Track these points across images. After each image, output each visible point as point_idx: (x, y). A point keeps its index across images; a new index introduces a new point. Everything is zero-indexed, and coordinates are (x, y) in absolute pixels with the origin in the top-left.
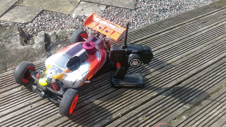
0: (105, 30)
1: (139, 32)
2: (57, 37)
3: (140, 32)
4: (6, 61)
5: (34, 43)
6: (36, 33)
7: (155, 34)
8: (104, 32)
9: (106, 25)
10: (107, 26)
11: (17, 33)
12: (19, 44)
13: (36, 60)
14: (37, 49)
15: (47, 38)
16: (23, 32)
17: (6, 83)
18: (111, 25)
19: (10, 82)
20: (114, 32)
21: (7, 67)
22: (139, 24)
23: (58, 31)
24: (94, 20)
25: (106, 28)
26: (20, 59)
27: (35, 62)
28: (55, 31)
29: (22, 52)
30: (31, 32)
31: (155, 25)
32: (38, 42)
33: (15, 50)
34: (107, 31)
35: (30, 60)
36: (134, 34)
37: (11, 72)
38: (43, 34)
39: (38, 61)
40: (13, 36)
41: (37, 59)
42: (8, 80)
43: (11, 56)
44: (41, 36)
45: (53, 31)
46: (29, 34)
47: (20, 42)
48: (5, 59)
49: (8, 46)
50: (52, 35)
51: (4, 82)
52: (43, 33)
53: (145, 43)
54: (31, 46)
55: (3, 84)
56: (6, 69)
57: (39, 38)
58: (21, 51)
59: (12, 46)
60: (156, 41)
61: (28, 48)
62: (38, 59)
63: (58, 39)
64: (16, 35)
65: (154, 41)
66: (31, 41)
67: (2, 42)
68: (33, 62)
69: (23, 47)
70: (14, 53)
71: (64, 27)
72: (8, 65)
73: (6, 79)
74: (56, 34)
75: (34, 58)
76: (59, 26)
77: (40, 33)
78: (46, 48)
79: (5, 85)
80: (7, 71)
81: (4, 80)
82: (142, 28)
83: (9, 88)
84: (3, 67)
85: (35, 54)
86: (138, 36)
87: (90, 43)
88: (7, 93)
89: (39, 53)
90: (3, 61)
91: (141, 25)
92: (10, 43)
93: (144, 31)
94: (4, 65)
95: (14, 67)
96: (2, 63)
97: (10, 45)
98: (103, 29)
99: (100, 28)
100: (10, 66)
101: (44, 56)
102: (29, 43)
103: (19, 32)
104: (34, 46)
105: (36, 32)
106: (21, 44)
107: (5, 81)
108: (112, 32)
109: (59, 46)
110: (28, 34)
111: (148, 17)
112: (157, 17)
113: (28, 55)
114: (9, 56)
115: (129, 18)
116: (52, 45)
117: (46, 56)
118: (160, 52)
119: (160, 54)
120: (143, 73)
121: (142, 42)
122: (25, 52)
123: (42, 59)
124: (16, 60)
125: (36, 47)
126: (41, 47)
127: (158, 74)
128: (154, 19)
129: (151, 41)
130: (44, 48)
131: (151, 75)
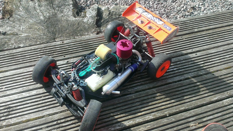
1: (206, 20)
2: (109, 14)
3: (208, 20)
5: (85, 16)
6: (89, 6)
7: (226, 25)
9: (150, 18)
11: (71, 2)
12: (71, 15)
14: (88, 23)
15: (99, 13)
16: (76, 2)
17: (53, 54)
18: (157, 20)
19: (56, 53)
20: (160, 29)
21: (56, 37)
22: (206, 10)
23: (112, 7)
25: (149, 23)
26: (70, 31)
27: (84, 36)
28: (108, 6)
29: (73, 24)
30: (84, 4)
31: (227, 14)
32: (90, 16)
33: (66, 20)
34: (150, 28)
35: (79, 33)
36: (199, 21)
37: (59, 43)
38: (96, 7)
39: (87, 36)
40: (66, 5)
42: (55, 51)
43: (61, 26)
44: (94, 9)
47: (72, 13)
48: (55, 29)
49: (60, 15)
50: (105, 9)
52: (96, 6)
53: (212, 34)
54: (82, 19)
56: (54, 39)
57: (91, 11)
58: (72, 22)
59: (64, 16)
60: (226, 33)
61: (79, 21)
62: (88, 34)
63: (110, 16)
64: (69, 5)
65: (223, 34)
66: (83, 13)
67: (54, 10)
68: (81, 36)
69: (74, 18)
70: (64, 24)
71: (119, 3)
72: (57, 35)
73: (53, 49)
74: (110, 9)
75: (83, 32)
76: (113, 2)
77: (93, 6)
78: (96, 24)
80: (55, 42)
82: (210, 15)
84: (52, 36)
85: (85, 29)
86: (204, 24)
89: (89, 28)
90: (53, 31)
91: (209, 12)
92: (62, 12)
93: (212, 19)
94: (54, 35)
95: (62, 38)
96: (51, 32)
97: (62, 14)
98: (146, 24)
99: (142, 22)
100: (59, 36)
101: (94, 32)
102: (81, 16)
103: (72, 2)
104: (85, 20)
106: (73, 15)
107: (52, 52)
108: (158, 29)
110: (81, 6)
111: (219, 4)
112: (231, 4)
113: (77, 28)
114: (59, 26)
115: (194, 2)
116: (104, 21)
117: (96, 33)
118: (229, 48)
119: (229, 51)
120: (203, 70)
121: (207, 32)
122: (76, 24)
123: (91, 35)
124: (66, 32)
125: (87, 20)
126: (92, 22)
127: (223, 75)
128: (227, 7)
129: (220, 33)
130: (95, 24)
131: (213, 75)
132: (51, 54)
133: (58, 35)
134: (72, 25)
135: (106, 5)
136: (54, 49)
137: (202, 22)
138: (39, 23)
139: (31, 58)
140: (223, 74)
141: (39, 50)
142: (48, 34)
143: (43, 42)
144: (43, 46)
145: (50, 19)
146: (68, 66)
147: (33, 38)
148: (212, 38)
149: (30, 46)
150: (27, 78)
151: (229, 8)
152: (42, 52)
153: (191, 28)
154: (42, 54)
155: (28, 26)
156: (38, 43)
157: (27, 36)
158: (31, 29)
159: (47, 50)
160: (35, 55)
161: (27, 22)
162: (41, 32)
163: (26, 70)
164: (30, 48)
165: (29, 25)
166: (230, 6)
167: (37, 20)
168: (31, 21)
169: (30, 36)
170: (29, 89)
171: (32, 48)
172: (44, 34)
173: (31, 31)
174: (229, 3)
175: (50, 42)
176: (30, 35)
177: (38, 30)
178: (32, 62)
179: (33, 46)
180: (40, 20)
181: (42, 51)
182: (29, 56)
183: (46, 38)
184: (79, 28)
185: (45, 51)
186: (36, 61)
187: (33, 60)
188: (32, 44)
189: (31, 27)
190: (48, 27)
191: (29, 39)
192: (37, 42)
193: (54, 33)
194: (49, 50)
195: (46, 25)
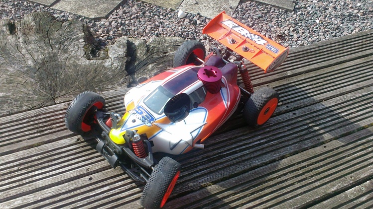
0: (244, 46)
1: (303, 56)
2: (148, 51)
3: (306, 55)
4: (56, 85)
5: (107, 57)
6: (112, 39)
7: (335, 62)
8: (240, 51)
9: (246, 36)
10: (247, 40)
11: (80, 35)
12: (82, 55)
13: (108, 90)
14: (111, 68)
15: (130, 50)
16: (90, 34)
17: (51, 127)
18: (256, 39)
19: (58, 125)
20: (261, 52)
21: (57, 95)
22: (301, 39)
23: (151, 39)
24: (223, 25)
25: (245, 42)
26: (81, 83)
27: (106, 92)
28: (145, 38)
29: (86, 72)
30: (103, 36)
31: (335, 44)
32: (114, 56)
33: (74, 65)
34: (246, 49)
35: (97, 87)
36: (293, 58)
37: (62, 106)
38: (125, 41)
39: (111, 91)
40: (73, 39)
41: (110, 87)
42: (55, 122)
43: (65, 75)
44: (121, 45)
45: (142, 38)
46: (100, 40)
47: (84, 53)
48: (54, 81)
49: (62, 57)
50: (140, 44)
51: (47, 123)
52: (124, 39)
53: (314, 78)
54: (102, 63)
55: (45, 128)
56: (54, 99)
57: (116, 48)
58: (84, 68)
59: (70, 59)
60: (336, 76)
61: (96, 66)
62: (112, 88)
63: (149, 54)
64: (77, 39)
65: (333, 77)
66: (102, 52)
67: (52, 48)
68: (101, 91)
69: (88, 62)
70: (70, 72)
71: (162, 32)
72: (58, 92)
73: (51, 118)
74: (148, 44)
75: (104, 84)
76: (153, 30)
77: (120, 39)
78: (127, 69)
79: (49, 129)
80: (56, 104)
81: (48, 119)
82: (309, 48)
83: (54, 137)
84: (49, 95)
85: (107, 79)
86: (301, 62)
87: (211, 69)
88: (49, 146)
89: (114, 76)
90: (51, 85)
91: (305, 42)
92: (66, 51)
93: (312, 53)
94: (52, 92)
95: (68, 97)
96: (48, 88)
97: (66, 55)
98: (239, 44)
99: (234, 42)
100: (61, 94)
101: (123, 83)
102: (99, 56)
103: (83, 34)
104: (107, 63)
105: (112, 37)
106: (85, 56)
107: (50, 122)
108: (258, 51)
109: (150, 66)
110: (98, 39)
111: (320, 28)
112: (338, 28)
113: (94, 78)
114: (62, 77)
115: (281, 26)
116: (139, 64)
117: (126, 84)
118: (344, 100)
119: (344, 104)
120: (309, 140)
121: (308, 75)
122: (90, 72)
123: (119, 88)
124: (74, 85)
125: (110, 64)
126: (118, 66)
127: (340, 147)
128: (332, 33)
129: (327, 77)
130: (124, 69)
131: (325, 147)
132: (48, 127)
133: (60, 92)
134: (84, 74)
135: (141, 36)
136: (54, 118)
137: (298, 60)
138: (26, 73)
139: (12, 137)
140: (340, 145)
141: (26, 120)
142: (42, 91)
143: (33, 105)
144: (32, 113)
145: (44, 64)
146: (79, 147)
147: (16, 100)
148: (315, 86)
149: (10, 115)
150: (5, 174)
151: (336, 33)
152: (31, 125)
153: (282, 70)
154: (31, 127)
155: (6, 78)
156: (24, 108)
157: (3, 96)
158: (11, 83)
159: (41, 121)
160: (18, 131)
161: (4, 73)
162: (30, 89)
163: (3, 160)
164: (9, 118)
165: (8, 77)
166: (337, 31)
167: (21, 68)
168: (11, 69)
169: (9, 96)
170: (9, 196)
171: (14, 117)
172: (35, 91)
173: (11, 88)
174: (336, 27)
175: (46, 104)
176: (9, 94)
177: (24, 85)
178: (13, 145)
179: (14, 115)
180: (27, 67)
181: (32, 123)
182: (7, 134)
183: (38, 99)
184: (98, 78)
185: (36, 122)
186: (21, 141)
187: (15, 140)
188: (13, 112)
189: (11, 80)
190: (41, 79)
191: (7, 102)
192: (21, 106)
193: (53, 89)
194: (44, 120)
195: (38, 76)
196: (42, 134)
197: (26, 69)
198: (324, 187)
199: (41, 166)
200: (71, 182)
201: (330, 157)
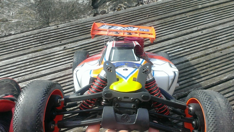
4: (49, 15)
14: (83, 4)
19: (52, 39)
21: (50, 21)
26: (64, 14)
27: (80, 19)
33: (60, 3)
35: (74, 16)
37: (54, 28)
39: (83, 19)
41: (82, 16)
42: (50, 37)
43: (54, 9)
48: (48, 12)
51: (45, 38)
53: (216, 10)
54: (77, 1)
55: (44, 41)
56: (48, 23)
58: (66, 4)
61: (73, 3)
62: (84, 17)
68: (77, 19)
70: (57, 6)
72: (50, 19)
73: (47, 35)
75: (79, 14)
78: (93, 5)
79: (47, 41)
80: (49, 26)
83: (50, 46)
84: (45, 21)
85: (80, 11)
88: (47, 51)
89: (85, 10)
90: (46, 15)
94: (47, 19)
95: (57, 23)
96: (44, 16)
100: (53, 20)
101: (90, 14)
104: (80, 1)
107: (47, 37)
109: (108, 3)
113: (72, 10)
114: (53, 10)
116: (100, 2)
120: (211, 49)
121: (212, 8)
122: (70, 6)
123: (88, 17)
124: (60, 15)
125: (82, 2)
126: (87, 3)
129: (225, 9)
130: (91, 5)
131: (221, 53)
132: (46, 40)
133: (52, 19)
134: (66, 8)
136: (49, 34)
138: (30, 7)
139: (24, 46)
140: (231, 52)
141: (32, 36)
142: (41, 18)
143: (36, 27)
144: (36, 31)
145: (41, 2)
146: (66, 52)
147: (25, 24)
148: (217, 15)
149: (22, 33)
150: (22, 67)
152: (35, 39)
153: (195, 5)
155: (19, 11)
156: (31, 29)
157: (17, 22)
158: (21, 14)
159: (41, 36)
160: (28, 42)
161: (17, 7)
162: (33, 17)
163: (20, 59)
164: (22, 35)
165: (19, 10)
167: (27, 4)
168: (21, 5)
169: (21, 22)
170: (25, 79)
171: (25, 34)
172: (36, 18)
173: (22, 17)
175: (44, 27)
176: (20, 20)
177: (30, 14)
178: (25, 50)
179: (25, 33)
180: (31, 4)
182: (21, 44)
183: (39, 24)
184: (75, 10)
185: (39, 37)
186: (30, 48)
187: (26, 47)
188: (24, 31)
189: (21, 12)
190: (40, 11)
191: (20, 25)
192: (29, 28)
193: (47, 17)
194: (43, 36)
195: (38, 9)
196: (43, 44)
197: (30, 5)
198: (219, 76)
199: (43, 62)
200: (62, 72)
201: (224, 59)
